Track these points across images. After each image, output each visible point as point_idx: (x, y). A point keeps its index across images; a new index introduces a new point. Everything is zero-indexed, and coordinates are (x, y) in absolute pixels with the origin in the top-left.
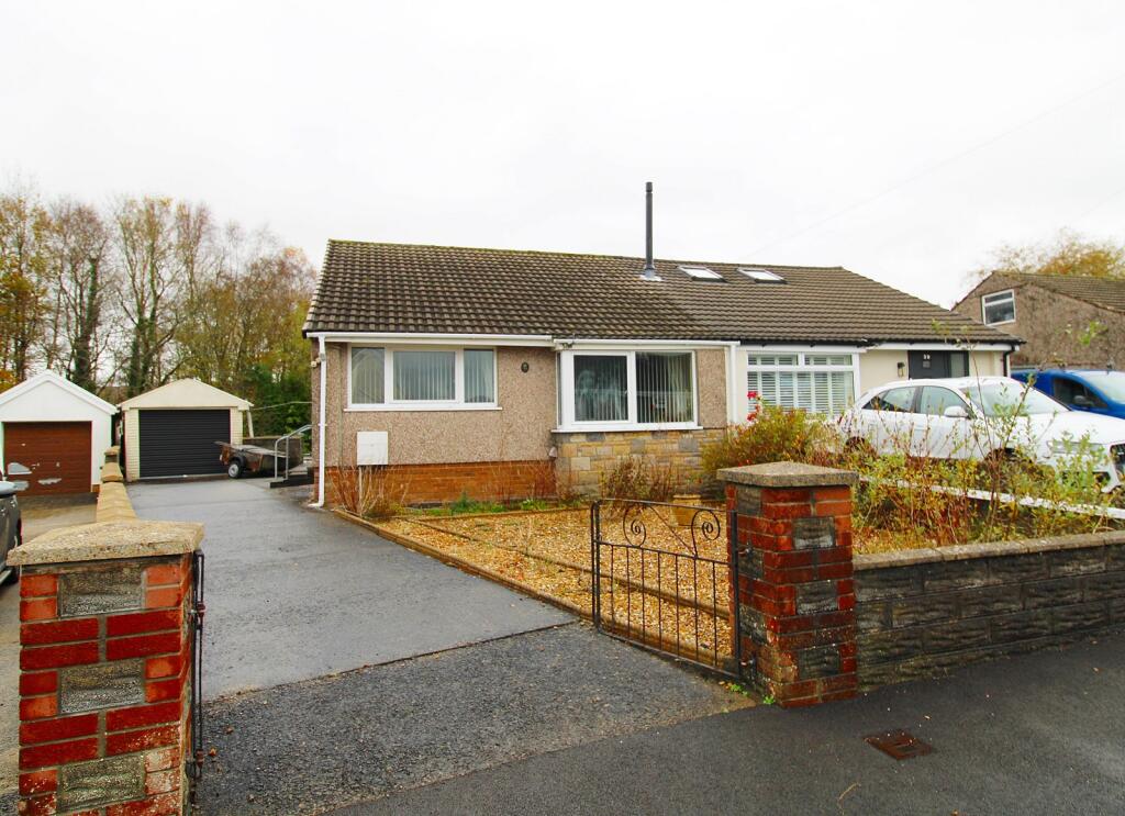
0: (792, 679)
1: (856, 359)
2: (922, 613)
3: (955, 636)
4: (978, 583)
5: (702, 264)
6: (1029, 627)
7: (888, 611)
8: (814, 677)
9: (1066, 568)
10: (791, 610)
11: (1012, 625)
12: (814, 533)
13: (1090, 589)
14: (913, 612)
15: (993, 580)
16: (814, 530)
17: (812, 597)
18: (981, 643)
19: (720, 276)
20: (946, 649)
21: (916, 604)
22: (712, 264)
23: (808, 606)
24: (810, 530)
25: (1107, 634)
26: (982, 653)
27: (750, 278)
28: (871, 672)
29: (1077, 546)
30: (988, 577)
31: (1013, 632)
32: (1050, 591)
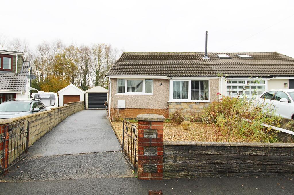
0: (141, 172)
1: (266, 82)
2: (188, 160)
3: (199, 168)
4: (210, 153)
5: (225, 53)
6: (229, 169)
7: (175, 157)
8: (148, 172)
9: (247, 152)
10: (142, 154)
11: (222, 167)
12: (150, 133)
13: (257, 160)
14: (185, 159)
15: (216, 153)
16: (151, 133)
17: (149, 151)
18: (210, 171)
19: (229, 57)
20: (196, 171)
21: (186, 157)
22: (228, 53)
23: (147, 153)
24: (149, 133)
25: (264, 176)
26: (210, 174)
27: (240, 57)
28: (169, 174)
29: (252, 146)
30: (214, 152)
31: (222, 170)
32: (240, 159)
